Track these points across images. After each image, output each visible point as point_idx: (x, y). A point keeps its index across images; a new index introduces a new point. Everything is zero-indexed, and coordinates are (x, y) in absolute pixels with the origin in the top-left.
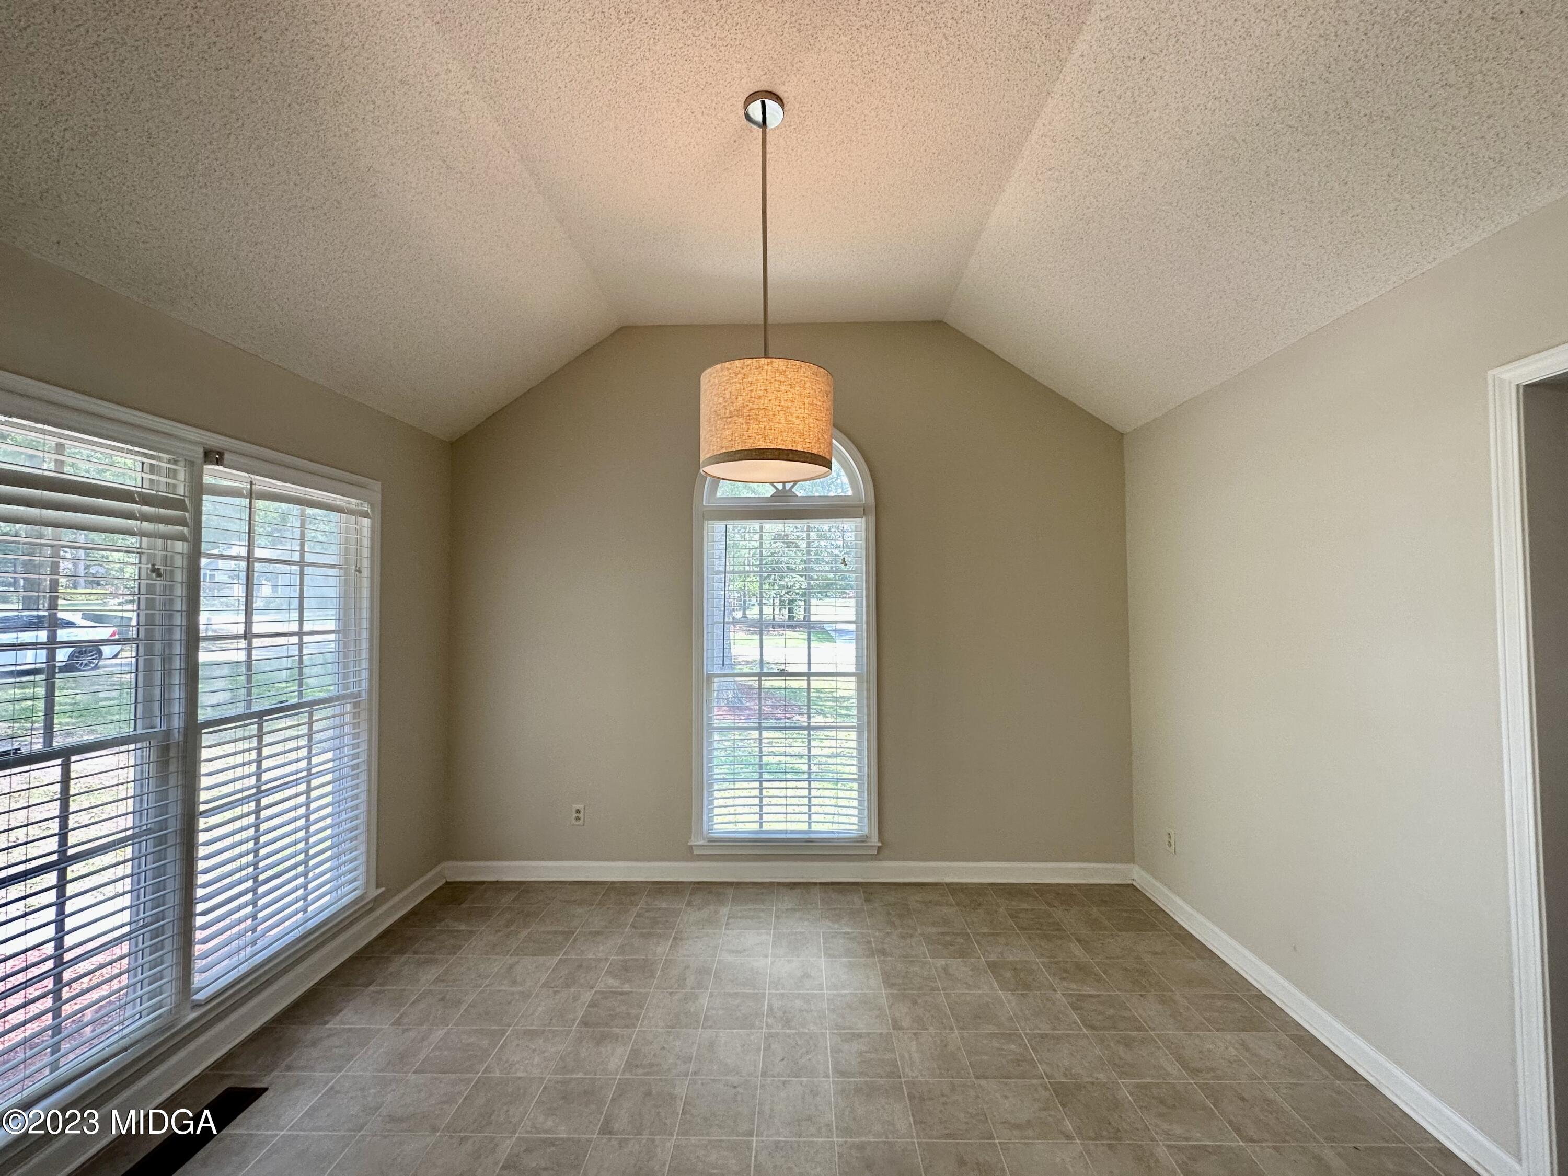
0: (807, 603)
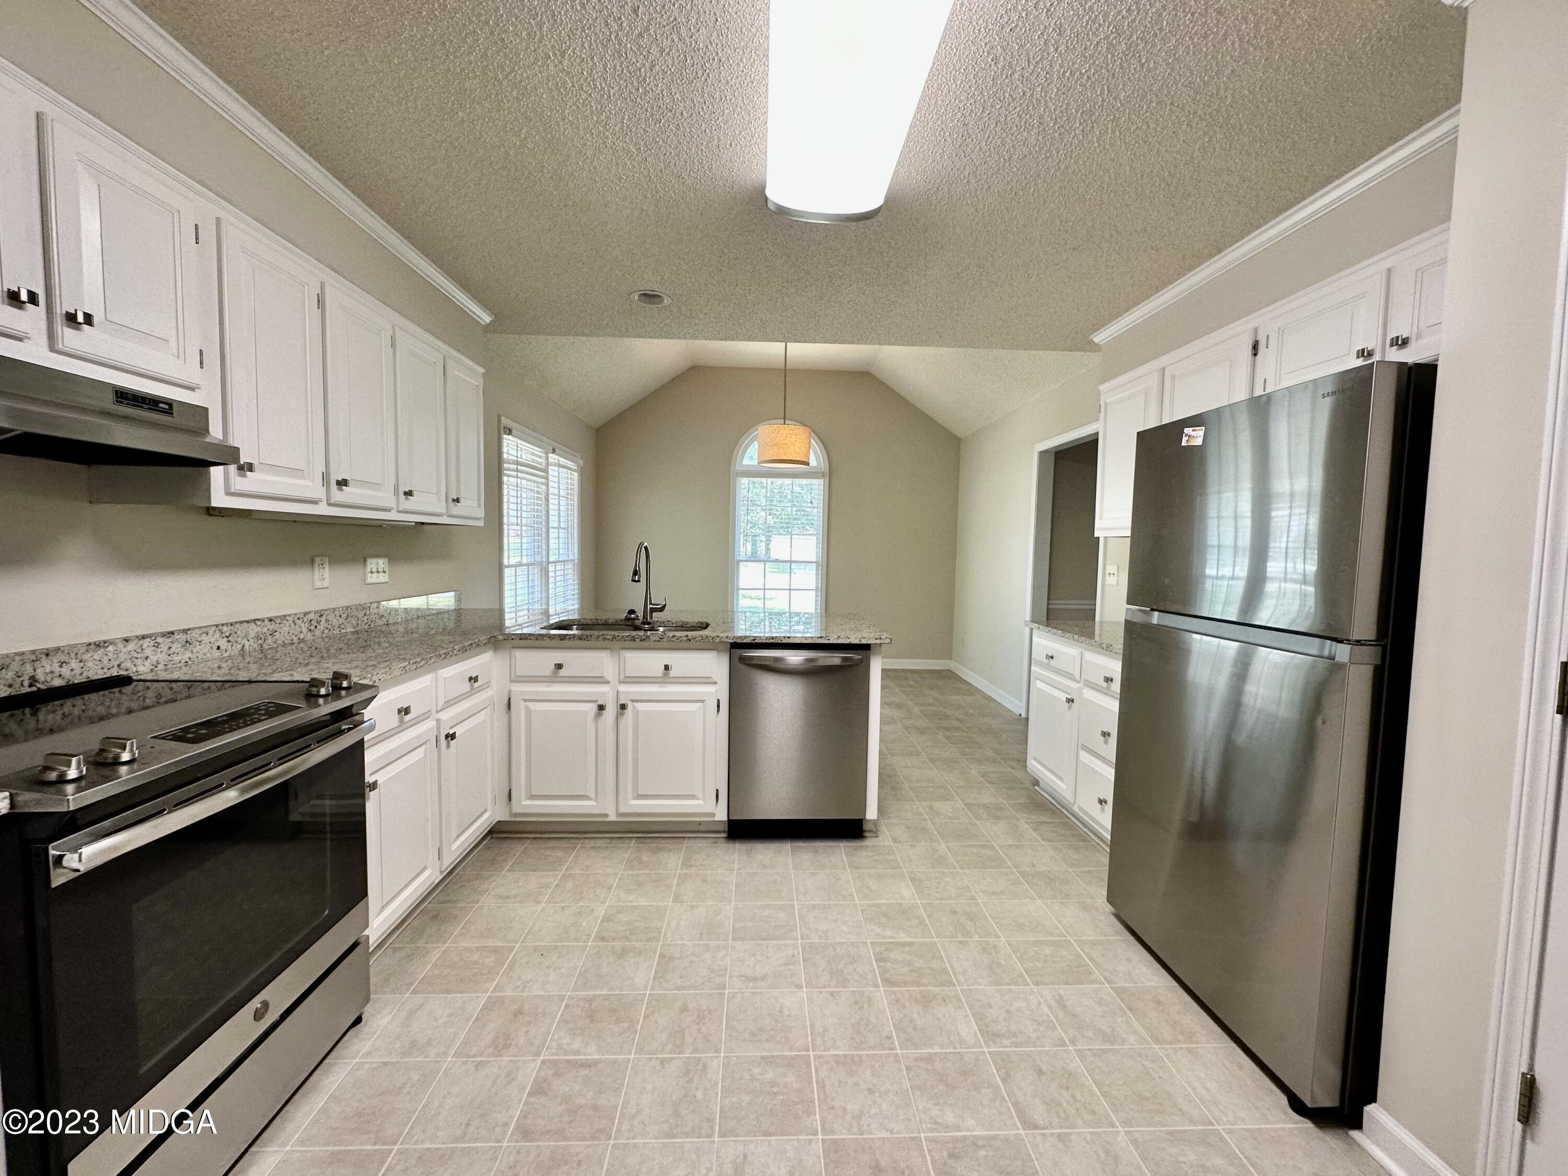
0: (768, 541)
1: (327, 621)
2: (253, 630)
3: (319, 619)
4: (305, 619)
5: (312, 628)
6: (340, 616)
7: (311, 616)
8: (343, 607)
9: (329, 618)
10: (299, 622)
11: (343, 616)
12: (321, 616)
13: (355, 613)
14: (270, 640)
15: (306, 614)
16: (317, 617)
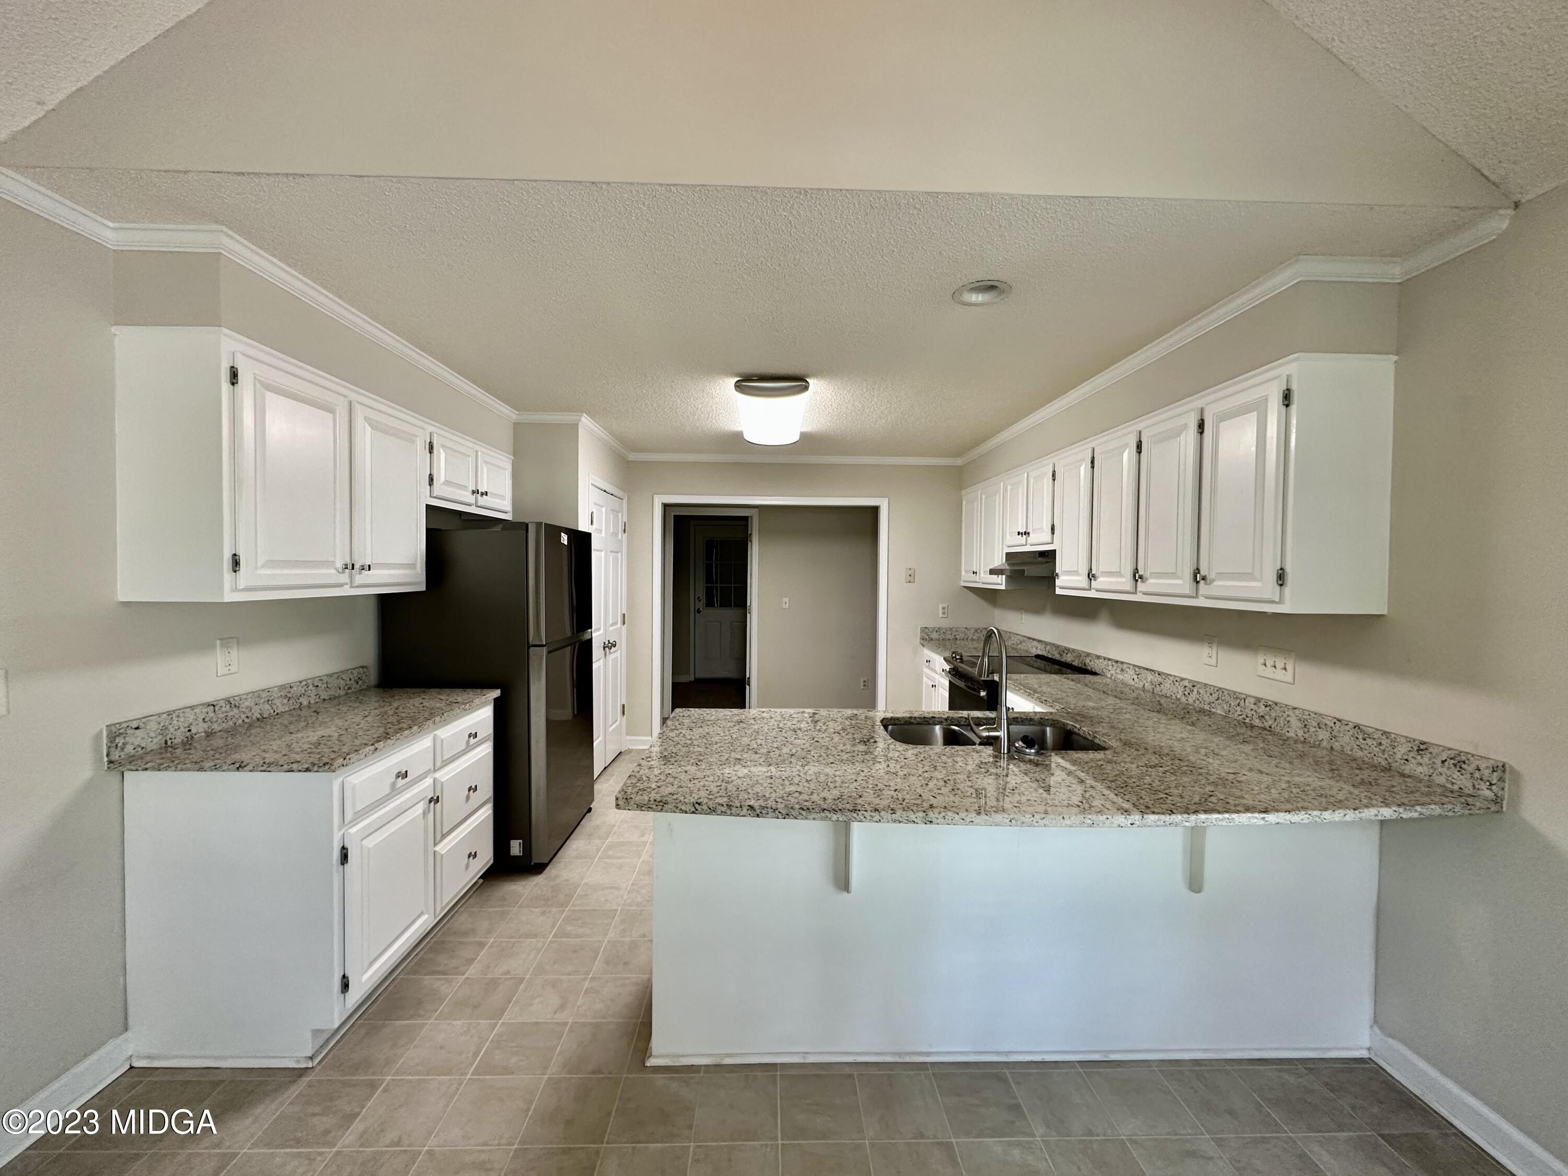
1: (1198, 693)
2: (1150, 677)
3: (1192, 688)
4: (1181, 683)
5: (1186, 693)
6: (1211, 694)
7: (1186, 683)
8: (1215, 687)
9: (1201, 691)
10: (1177, 683)
11: (1214, 695)
12: (1194, 686)
13: (1227, 698)
14: (1158, 688)
15: (1183, 679)
16: (1190, 685)
